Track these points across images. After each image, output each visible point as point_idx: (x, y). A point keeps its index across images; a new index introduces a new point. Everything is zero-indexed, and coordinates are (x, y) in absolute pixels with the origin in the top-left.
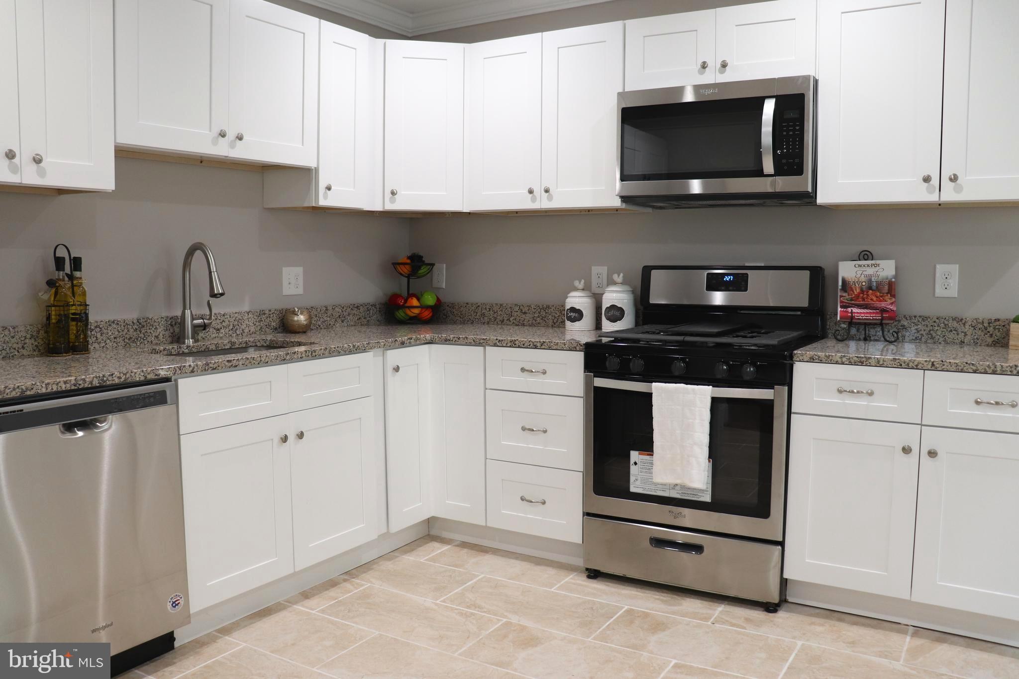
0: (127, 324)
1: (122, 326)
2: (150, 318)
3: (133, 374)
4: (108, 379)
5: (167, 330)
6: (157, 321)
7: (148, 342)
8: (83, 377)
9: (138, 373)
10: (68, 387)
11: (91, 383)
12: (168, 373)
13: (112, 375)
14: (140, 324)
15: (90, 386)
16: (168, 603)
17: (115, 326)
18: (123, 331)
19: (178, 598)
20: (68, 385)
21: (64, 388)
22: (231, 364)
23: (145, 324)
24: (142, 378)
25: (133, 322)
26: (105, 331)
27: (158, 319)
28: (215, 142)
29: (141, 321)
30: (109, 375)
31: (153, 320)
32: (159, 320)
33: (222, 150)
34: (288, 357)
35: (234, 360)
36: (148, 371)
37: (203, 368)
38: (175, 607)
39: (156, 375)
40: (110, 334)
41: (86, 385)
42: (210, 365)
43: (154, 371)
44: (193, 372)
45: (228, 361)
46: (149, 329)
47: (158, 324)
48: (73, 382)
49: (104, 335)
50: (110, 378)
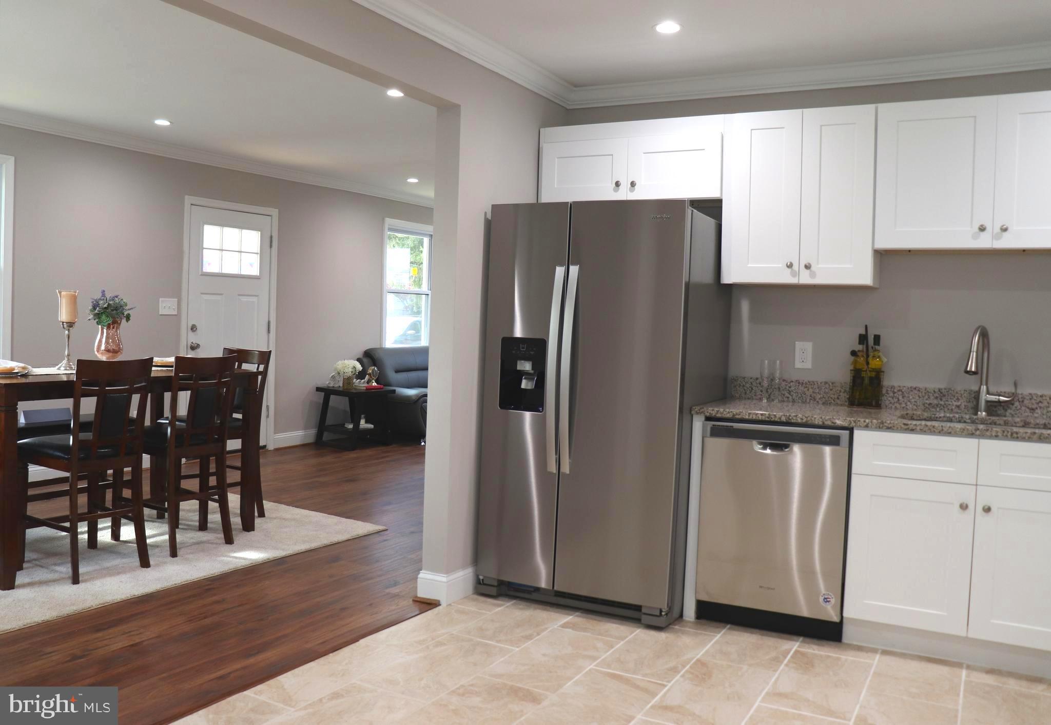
0: (928, 392)
1: (923, 393)
2: (953, 389)
3: (813, 419)
4: (792, 418)
5: (969, 402)
6: (959, 392)
7: (948, 409)
8: (775, 414)
9: (817, 419)
10: (763, 418)
11: (780, 418)
12: (844, 423)
13: (796, 416)
14: (941, 393)
15: (779, 420)
16: (821, 597)
17: (916, 392)
18: (923, 397)
19: (830, 597)
20: (764, 417)
21: (760, 418)
22: (906, 427)
23: (946, 393)
24: (821, 423)
25: (934, 391)
26: (906, 395)
27: (960, 391)
28: (975, 237)
29: (943, 391)
30: (794, 416)
31: (955, 392)
32: (962, 392)
33: (985, 242)
34: (978, 432)
35: (911, 424)
36: (826, 419)
37: (878, 426)
38: (826, 602)
39: (833, 423)
40: (911, 398)
41: (776, 420)
42: (885, 424)
43: (832, 420)
44: (867, 427)
45: (904, 424)
46: (951, 398)
47: (960, 395)
48: (767, 415)
49: (905, 398)
50: (794, 418)
